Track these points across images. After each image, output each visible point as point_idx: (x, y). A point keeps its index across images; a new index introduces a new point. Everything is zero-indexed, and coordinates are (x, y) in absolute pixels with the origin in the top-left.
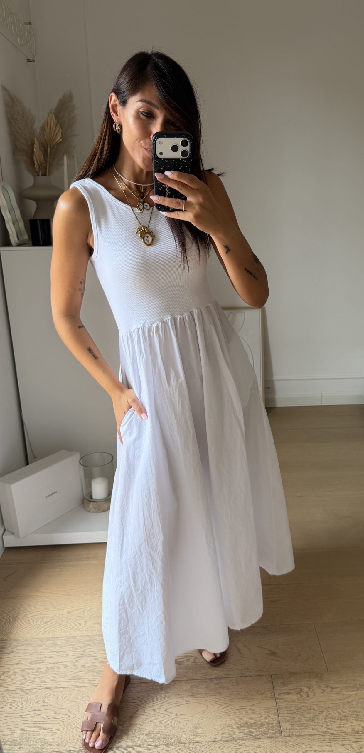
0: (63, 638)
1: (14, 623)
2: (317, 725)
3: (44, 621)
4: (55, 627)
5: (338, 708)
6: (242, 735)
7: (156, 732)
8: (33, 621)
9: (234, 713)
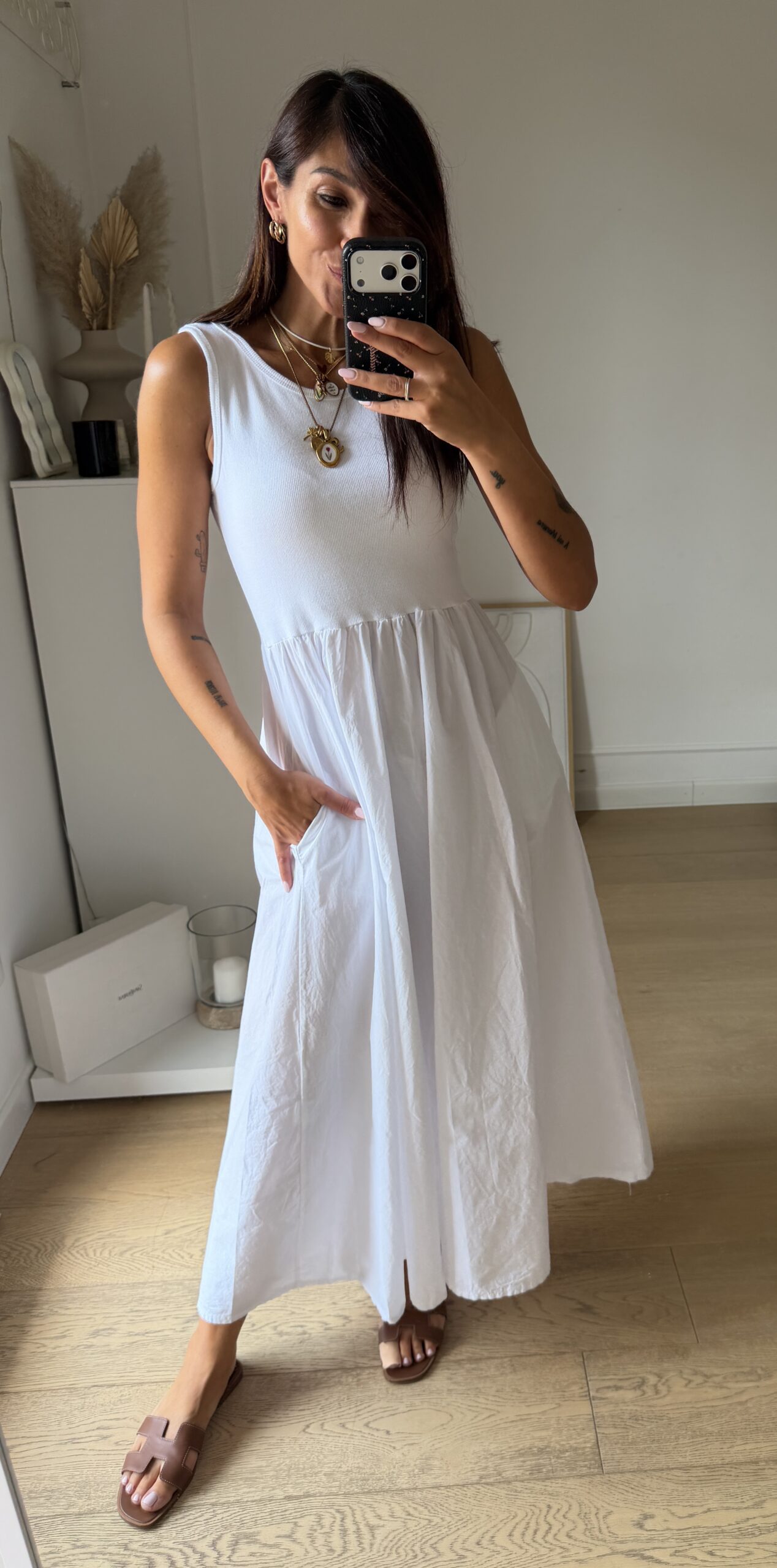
0: (157, 1285)
1: (56, 1257)
2: (676, 1449)
3: (116, 1249)
4: (141, 1263)
5: (717, 1416)
6: (521, 1471)
7: (347, 1468)
8: (95, 1251)
9: (505, 1428)
